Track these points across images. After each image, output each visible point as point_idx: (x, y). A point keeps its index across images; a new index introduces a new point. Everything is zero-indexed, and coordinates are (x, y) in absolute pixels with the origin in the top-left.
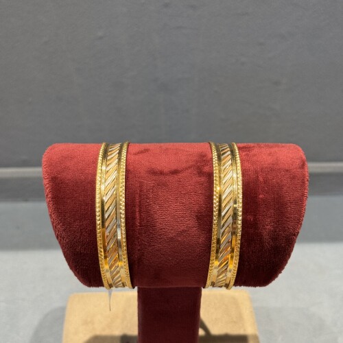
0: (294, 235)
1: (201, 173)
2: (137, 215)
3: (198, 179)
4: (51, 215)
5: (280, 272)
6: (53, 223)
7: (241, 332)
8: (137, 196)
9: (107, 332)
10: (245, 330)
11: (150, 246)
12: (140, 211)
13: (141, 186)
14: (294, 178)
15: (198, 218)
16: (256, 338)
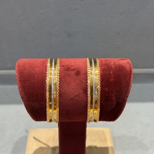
0: (126, 97)
4: (19, 88)
6: (20, 91)
7: (106, 146)
10: (107, 145)
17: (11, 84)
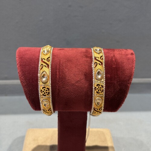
0: (129, 84)
1: (87, 57)
2: (58, 73)
3: (86, 59)
5: (123, 103)
8: (58, 65)
9: (44, 144)
11: (63, 87)
12: (59, 72)
13: (60, 61)
14: (129, 59)
15: (85, 75)
16: (113, 148)
17: (6, 95)
